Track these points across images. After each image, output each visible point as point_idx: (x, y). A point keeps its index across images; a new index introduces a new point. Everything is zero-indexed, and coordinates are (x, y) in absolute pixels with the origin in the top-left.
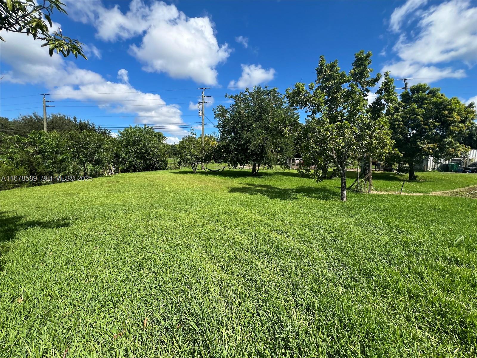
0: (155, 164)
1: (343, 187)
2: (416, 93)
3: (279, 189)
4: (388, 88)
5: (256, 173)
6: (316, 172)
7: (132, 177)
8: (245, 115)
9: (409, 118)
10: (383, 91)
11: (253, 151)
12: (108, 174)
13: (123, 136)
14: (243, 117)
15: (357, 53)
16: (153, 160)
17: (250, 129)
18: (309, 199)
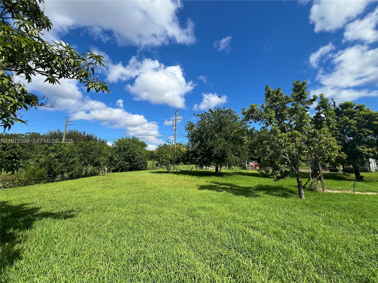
0: (138, 165)
1: (299, 186)
2: (345, 108)
3: (241, 187)
4: (325, 105)
5: (218, 173)
6: (275, 173)
7: (120, 176)
8: (209, 128)
9: (344, 128)
10: (321, 108)
11: (216, 155)
12: (102, 173)
13: (117, 144)
14: (207, 129)
15: (295, 82)
16: (137, 162)
17: (213, 138)
18: (270, 196)
